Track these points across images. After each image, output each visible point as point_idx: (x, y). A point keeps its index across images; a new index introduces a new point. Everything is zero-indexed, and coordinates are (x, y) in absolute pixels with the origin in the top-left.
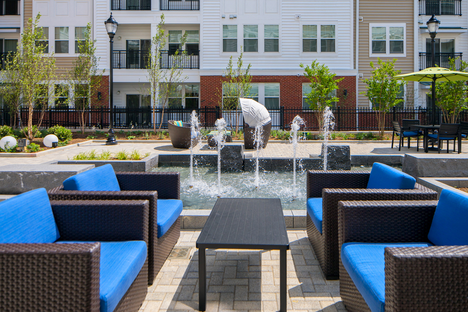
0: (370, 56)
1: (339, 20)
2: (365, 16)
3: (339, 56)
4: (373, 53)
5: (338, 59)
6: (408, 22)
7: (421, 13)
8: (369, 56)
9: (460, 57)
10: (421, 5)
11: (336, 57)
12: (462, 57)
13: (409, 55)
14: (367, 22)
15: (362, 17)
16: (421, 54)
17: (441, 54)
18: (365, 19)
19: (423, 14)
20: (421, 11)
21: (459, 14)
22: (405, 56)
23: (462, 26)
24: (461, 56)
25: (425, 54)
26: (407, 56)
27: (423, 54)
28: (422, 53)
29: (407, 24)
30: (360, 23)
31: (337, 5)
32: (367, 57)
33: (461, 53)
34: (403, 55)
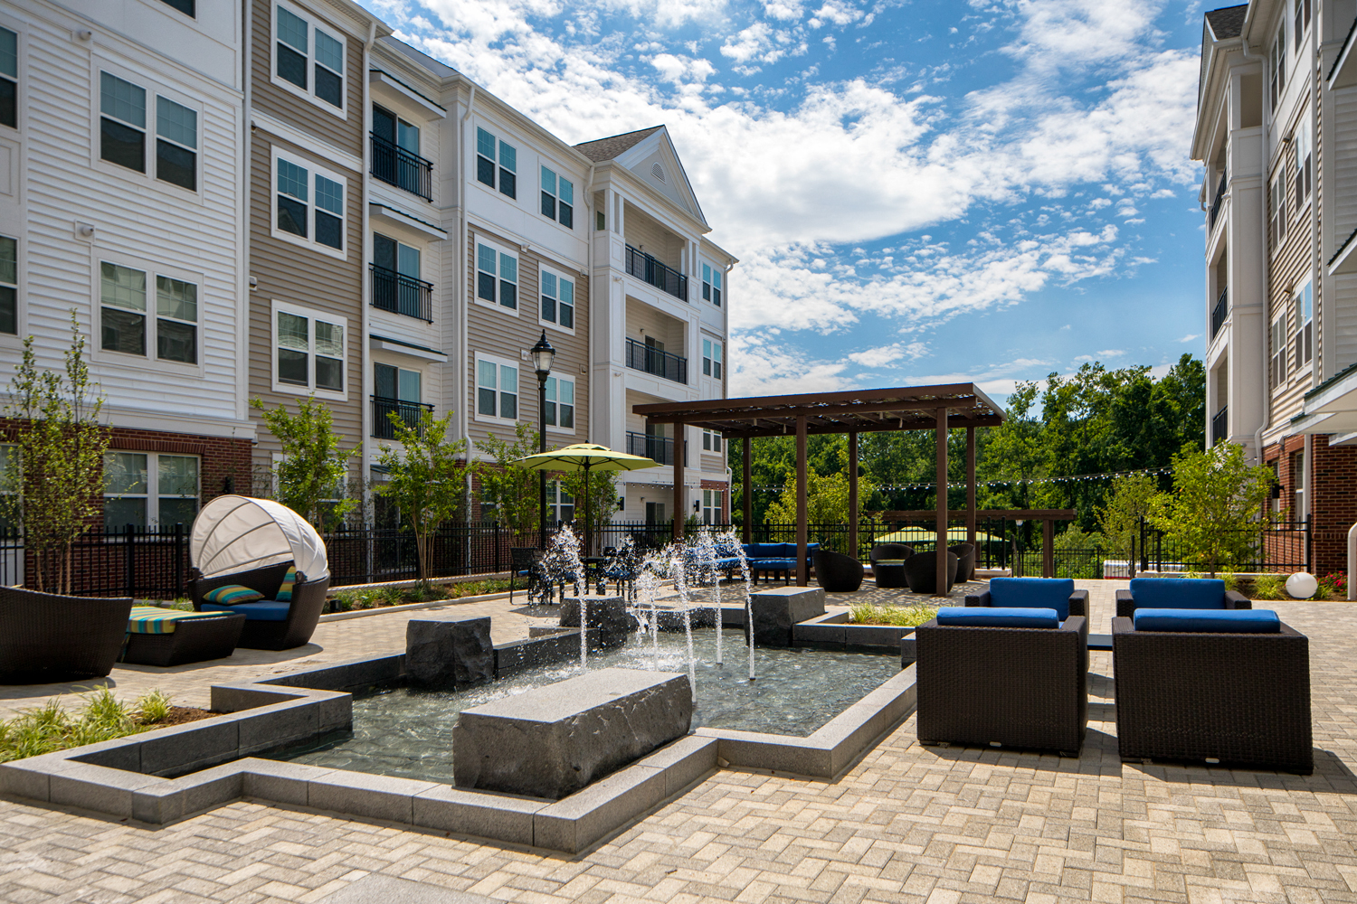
0: (274, 389)
1: (207, 273)
2: (263, 279)
3: (208, 378)
4: (280, 381)
5: (204, 386)
6: (350, 317)
8: (272, 388)
9: (428, 415)
11: (200, 379)
12: (432, 415)
13: (352, 396)
14: (268, 296)
15: (257, 279)
17: (399, 403)
18: (263, 286)
21: (429, 318)
22: (347, 400)
23: (432, 347)
24: (430, 412)
26: (349, 399)
29: (349, 320)
30: (252, 294)
31: (202, 228)
32: (267, 391)
33: (431, 406)
34: (342, 397)
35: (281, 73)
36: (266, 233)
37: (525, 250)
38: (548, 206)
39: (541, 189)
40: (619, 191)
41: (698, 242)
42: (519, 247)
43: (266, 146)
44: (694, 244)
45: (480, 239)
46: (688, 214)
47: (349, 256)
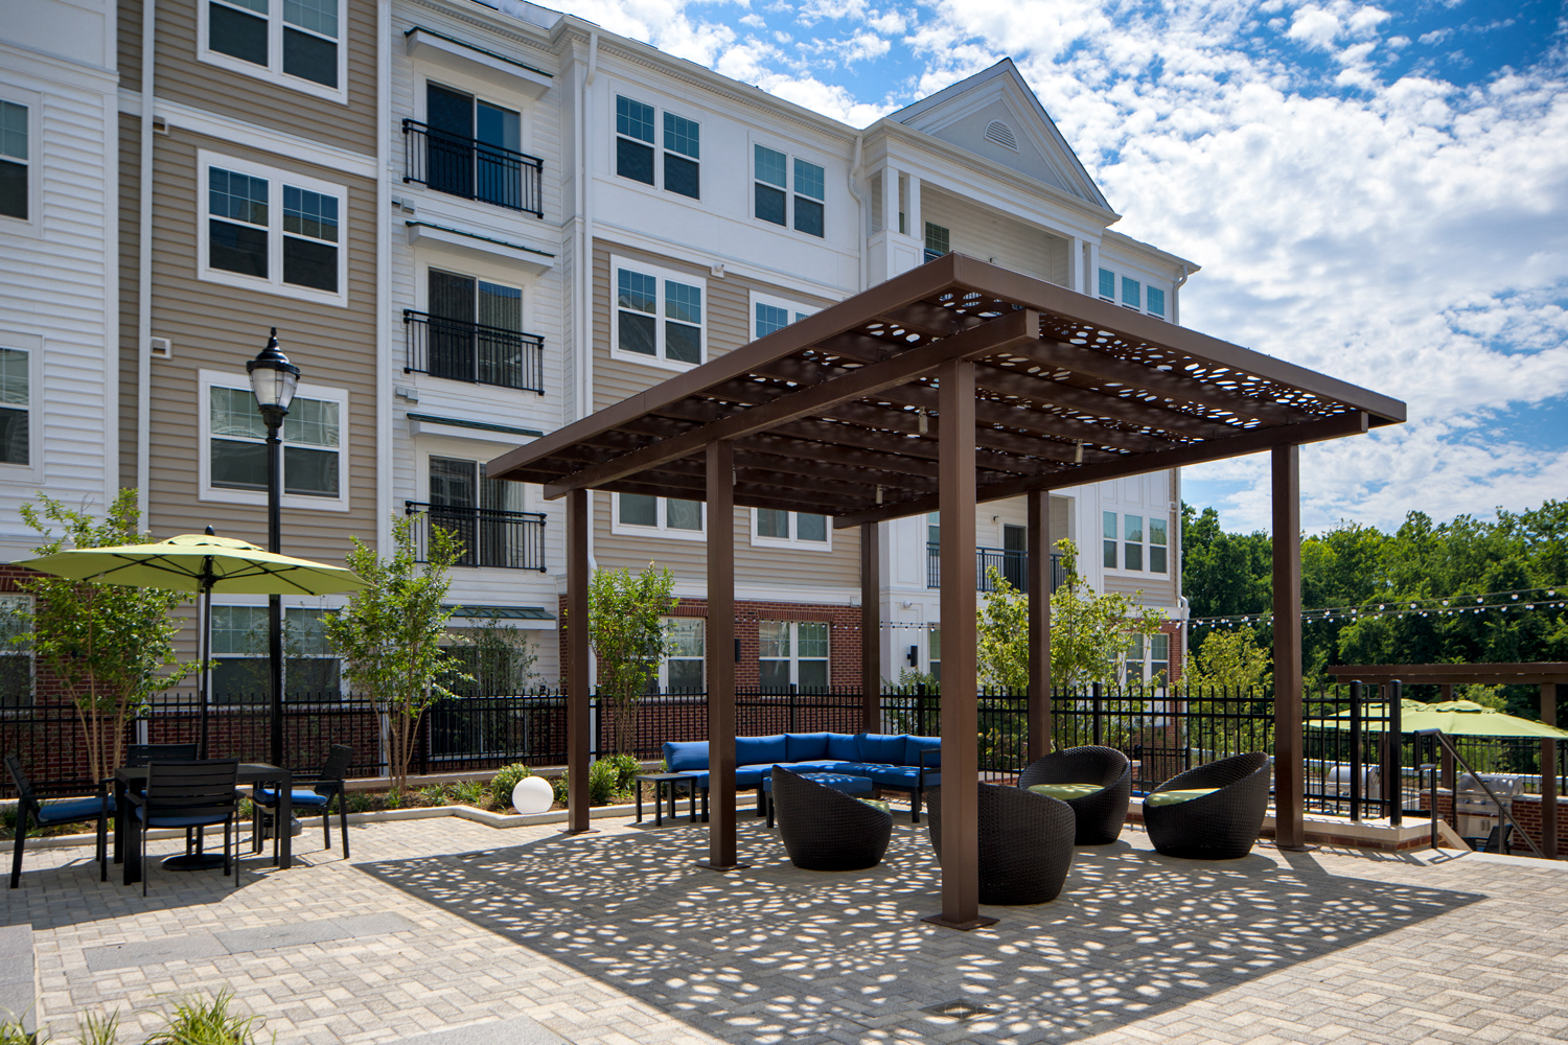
0: (202, 498)
1: (48, 334)
2: (178, 340)
3: (50, 483)
4: (213, 485)
6: (355, 389)
7: (411, 367)
8: (197, 495)
9: (539, 527)
10: (410, 336)
11: (36, 486)
12: (547, 527)
13: (357, 504)
14: (193, 365)
15: (168, 342)
16: (412, 508)
17: (478, 514)
18: (180, 351)
19: (417, 368)
20: (411, 360)
21: (537, 388)
22: (347, 509)
23: (545, 428)
24: (543, 524)
25: (426, 509)
26: (351, 508)
27: (418, 508)
28: (416, 504)
29: (351, 393)
30: (154, 362)
31: (40, 272)
33: (543, 516)
34: (341, 504)
35: (216, 44)
36: (188, 274)
37: (721, 275)
38: (769, 206)
39: (753, 180)
40: (906, 169)
41: (1095, 242)
42: (704, 270)
43: (189, 151)
44: (1086, 247)
45: (618, 262)
46: (1073, 198)
47: (350, 300)
